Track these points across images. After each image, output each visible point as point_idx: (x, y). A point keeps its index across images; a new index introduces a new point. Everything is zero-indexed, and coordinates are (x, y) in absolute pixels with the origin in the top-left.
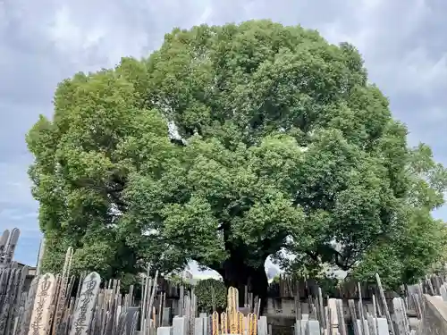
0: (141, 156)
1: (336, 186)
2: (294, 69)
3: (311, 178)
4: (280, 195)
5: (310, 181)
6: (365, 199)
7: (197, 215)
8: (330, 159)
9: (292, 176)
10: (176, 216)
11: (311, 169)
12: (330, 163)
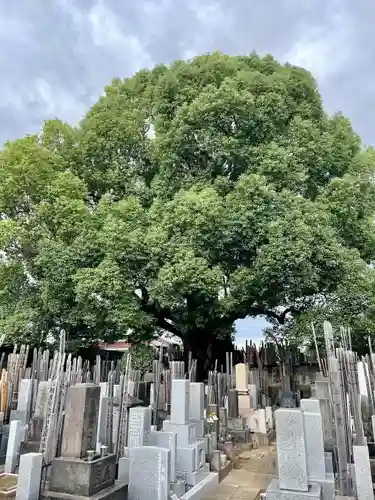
0: (55, 221)
1: (256, 239)
2: (214, 109)
3: (226, 233)
4: (190, 253)
5: (225, 236)
6: (289, 252)
7: (105, 278)
8: (249, 209)
9: (204, 232)
10: (87, 281)
11: (226, 222)
12: (247, 214)
